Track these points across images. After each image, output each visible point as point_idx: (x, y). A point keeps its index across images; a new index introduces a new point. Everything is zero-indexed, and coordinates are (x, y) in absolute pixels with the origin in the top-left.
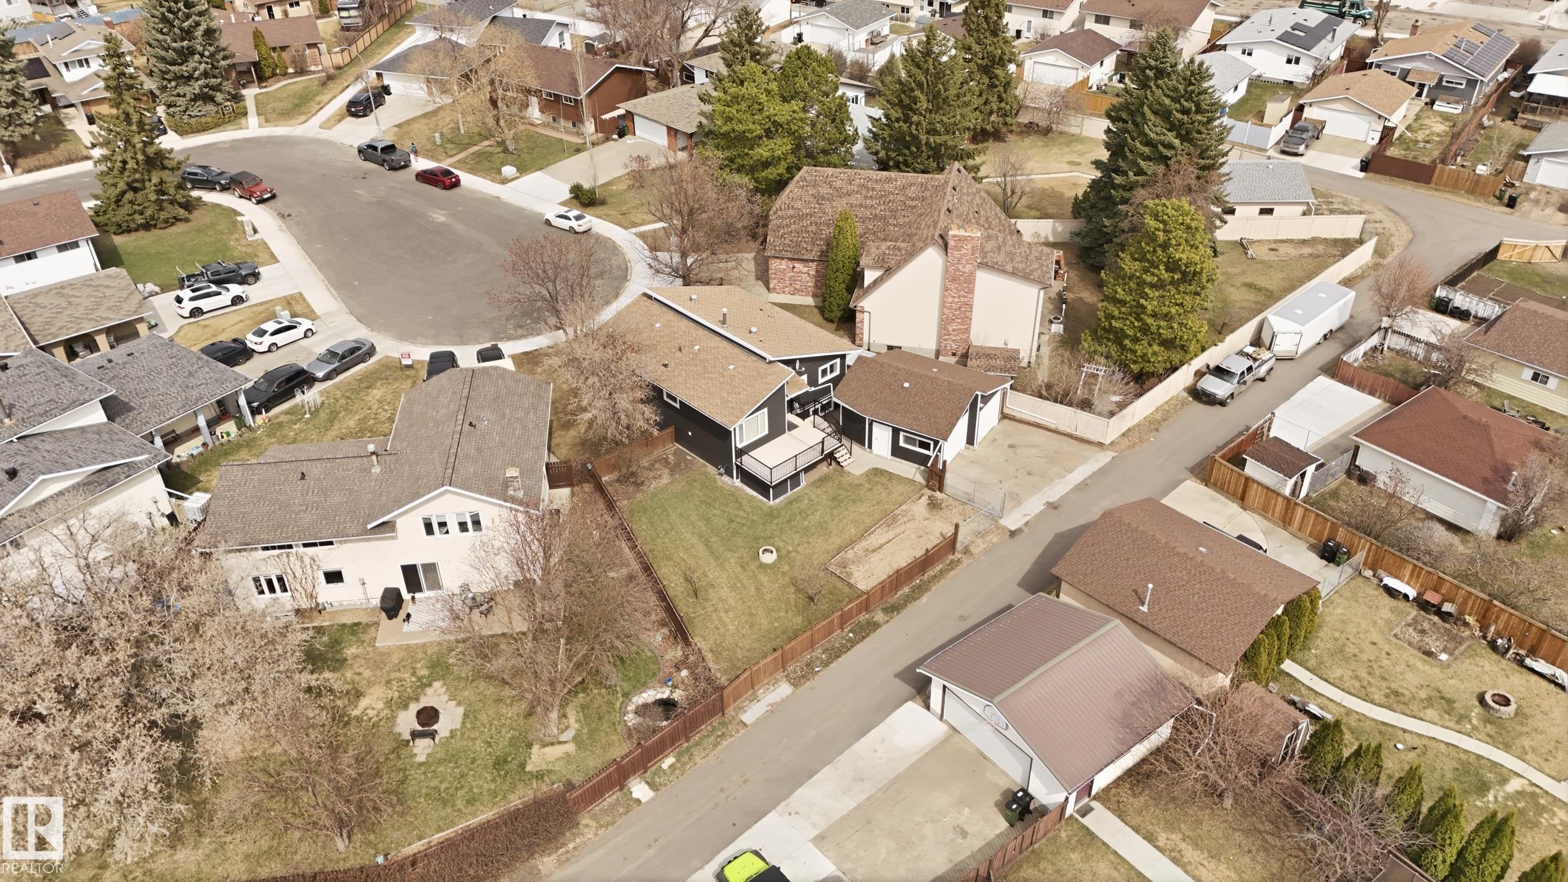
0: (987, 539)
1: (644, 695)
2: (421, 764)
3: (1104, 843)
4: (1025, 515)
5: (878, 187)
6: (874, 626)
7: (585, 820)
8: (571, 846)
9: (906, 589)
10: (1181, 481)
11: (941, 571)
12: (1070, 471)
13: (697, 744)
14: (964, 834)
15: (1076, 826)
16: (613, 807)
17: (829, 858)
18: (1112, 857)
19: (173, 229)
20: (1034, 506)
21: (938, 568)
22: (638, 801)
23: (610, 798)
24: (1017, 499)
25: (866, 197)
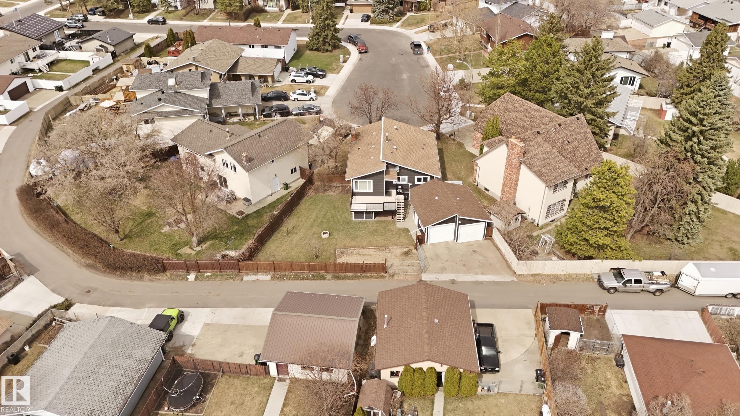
0: (407, 277)
1: (230, 252)
2: (161, 233)
3: (270, 394)
4: (436, 278)
5: (532, 113)
6: (324, 278)
7: (168, 273)
8: (157, 278)
9: (351, 274)
10: (527, 308)
11: (372, 276)
12: (482, 274)
13: (222, 275)
14: (241, 356)
15: (271, 382)
16: (180, 275)
17: (201, 331)
18: (265, 399)
19: (326, 54)
20: (445, 277)
21: (372, 275)
22: (188, 279)
23: (181, 272)
24: (443, 270)
25: (525, 116)
